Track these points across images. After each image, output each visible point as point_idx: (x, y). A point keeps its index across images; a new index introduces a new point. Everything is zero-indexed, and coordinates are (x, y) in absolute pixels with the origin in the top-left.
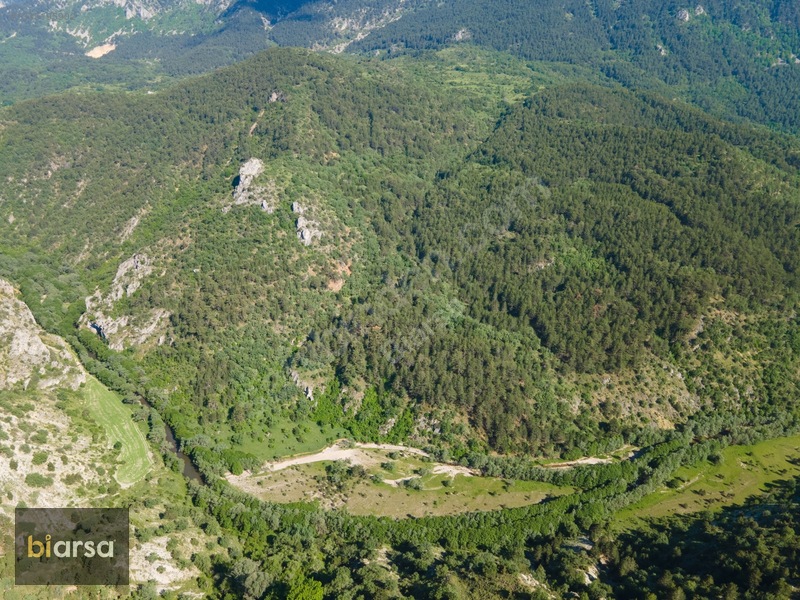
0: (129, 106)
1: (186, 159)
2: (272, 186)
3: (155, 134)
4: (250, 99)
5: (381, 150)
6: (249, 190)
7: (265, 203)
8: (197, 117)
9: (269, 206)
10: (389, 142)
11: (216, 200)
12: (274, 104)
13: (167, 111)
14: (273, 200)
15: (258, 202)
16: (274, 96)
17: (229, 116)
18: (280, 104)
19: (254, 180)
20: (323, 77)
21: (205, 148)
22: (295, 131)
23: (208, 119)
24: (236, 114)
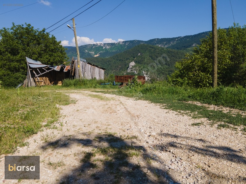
0: (102, 60)
1: (115, 69)
2: (137, 68)
3: (108, 65)
4: (133, 55)
5: (169, 65)
6: (131, 69)
7: (135, 72)
8: (119, 60)
9: (136, 72)
10: (171, 63)
11: (122, 72)
12: (139, 56)
13: (111, 60)
14: (137, 71)
15: (134, 71)
16: (139, 54)
17: (127, 59)
18: (141, 56)
19: (133, 66)
20: (153, 50)
21: (120, 67)
22: (144, 61)
23: (121, 61)
24: (129, 59)
